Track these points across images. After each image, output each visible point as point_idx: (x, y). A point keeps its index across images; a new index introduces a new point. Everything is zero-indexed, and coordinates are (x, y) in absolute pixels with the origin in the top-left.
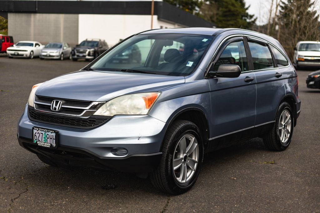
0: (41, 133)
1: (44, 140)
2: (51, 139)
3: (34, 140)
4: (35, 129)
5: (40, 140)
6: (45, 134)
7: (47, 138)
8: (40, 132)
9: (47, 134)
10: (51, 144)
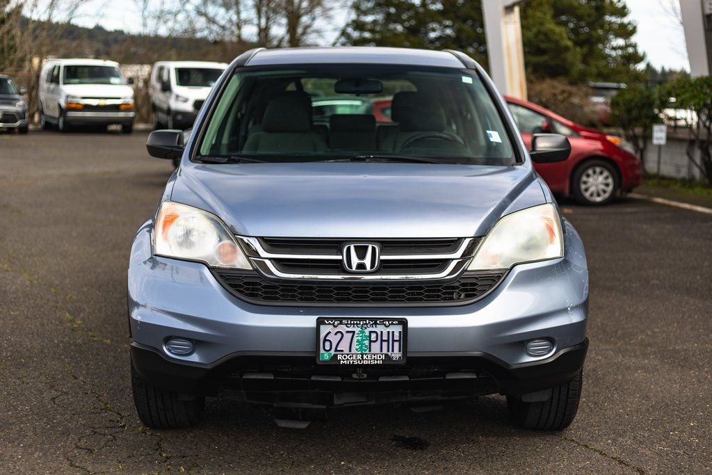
0: (347, 332)
1: (358, 347)
2: (385, 344)
3: (322, 351)
4: (330, 324)
5: (342, 351)
6: (362, 332)
7: (371, 342)
8: (343, 328)
9: (370, 332)
10: (386, 355)
